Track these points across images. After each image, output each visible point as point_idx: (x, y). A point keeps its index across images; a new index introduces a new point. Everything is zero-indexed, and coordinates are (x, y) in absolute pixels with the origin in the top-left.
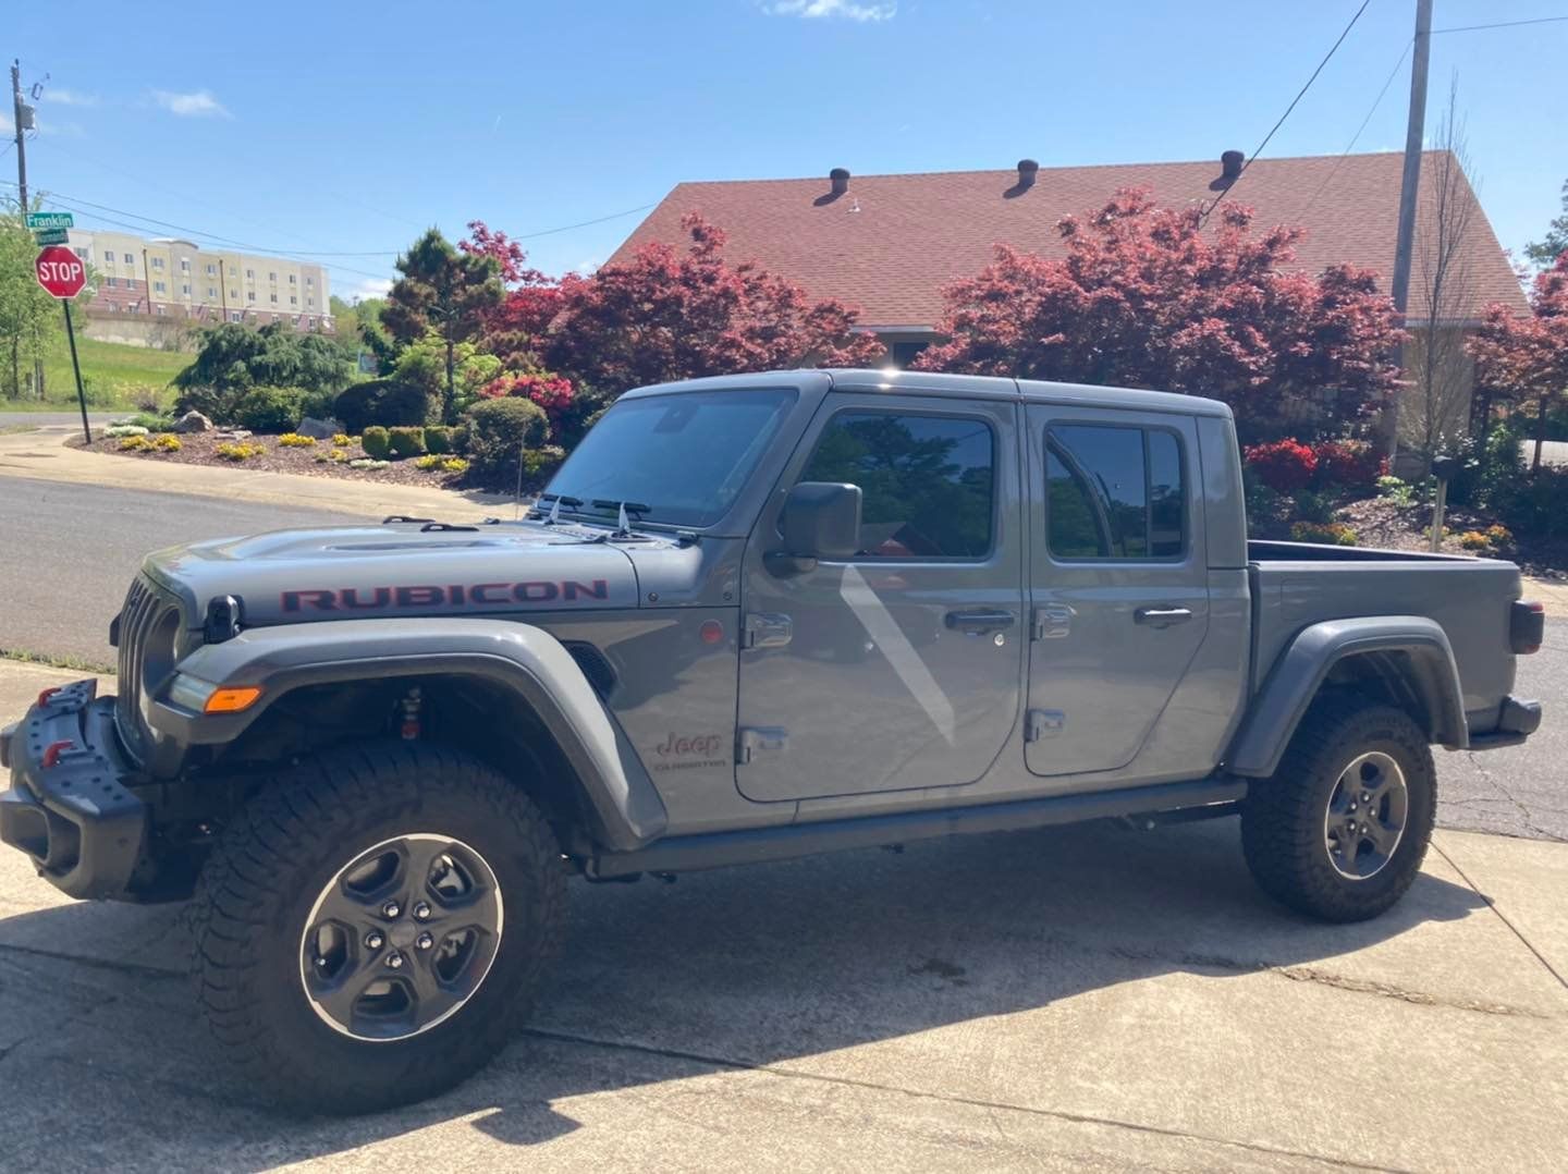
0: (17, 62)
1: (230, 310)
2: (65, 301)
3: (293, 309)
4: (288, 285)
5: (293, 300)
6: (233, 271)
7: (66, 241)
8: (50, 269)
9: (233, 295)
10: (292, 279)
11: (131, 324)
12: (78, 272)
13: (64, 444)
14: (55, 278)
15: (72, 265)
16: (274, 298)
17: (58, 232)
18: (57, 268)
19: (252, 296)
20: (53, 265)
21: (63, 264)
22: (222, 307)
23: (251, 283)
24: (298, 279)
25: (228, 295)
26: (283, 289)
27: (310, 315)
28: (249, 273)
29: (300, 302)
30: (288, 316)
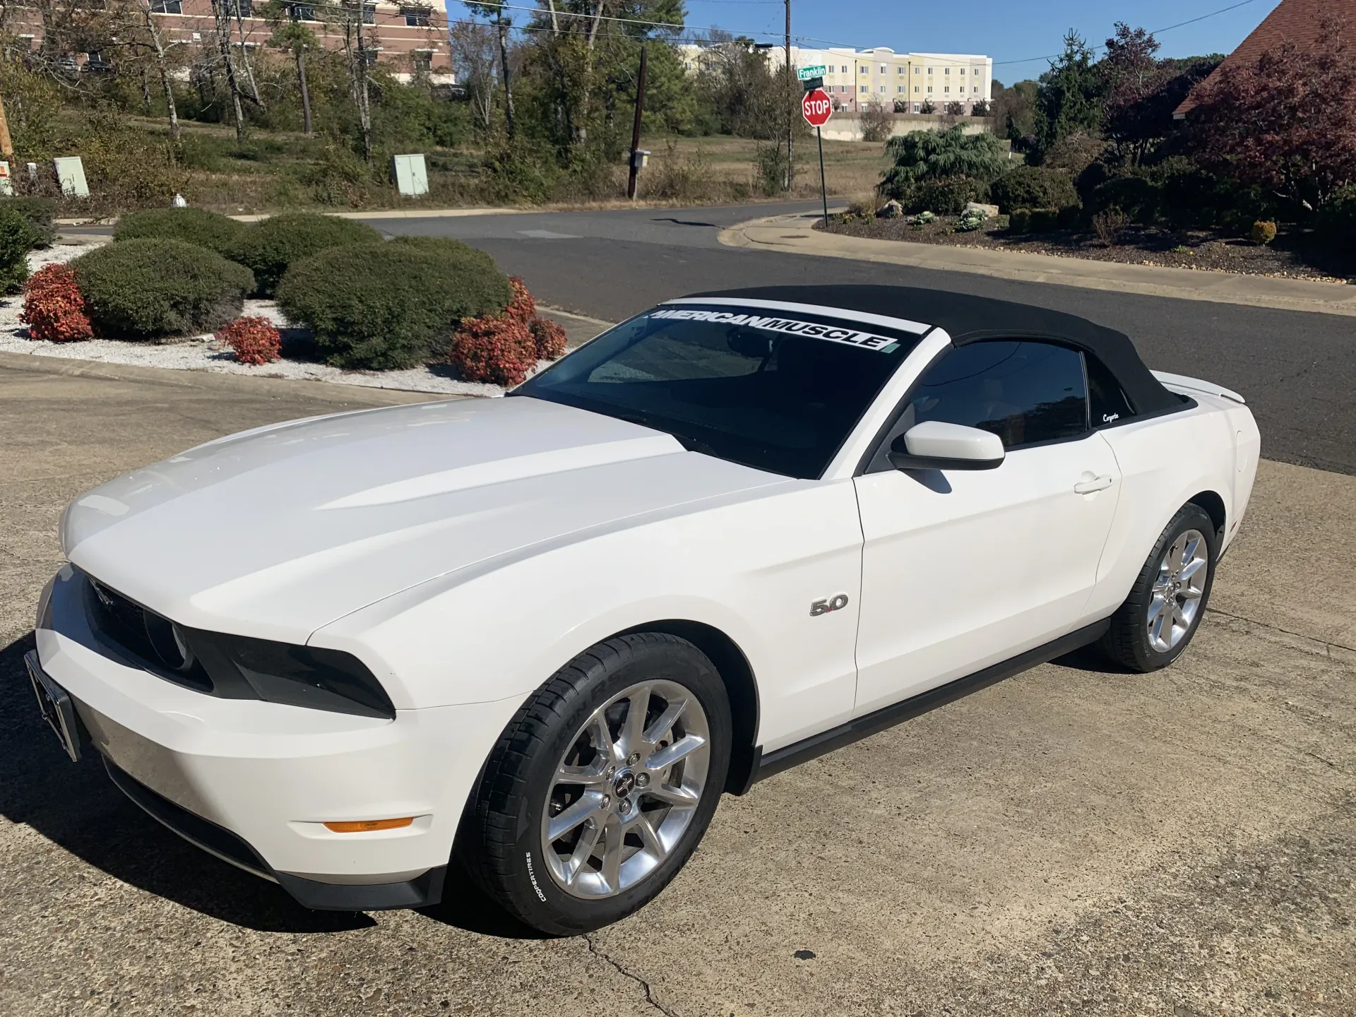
1: (914, 102)
2: (818, 128)
3: (962, 96)
4: (958, 76)
5: (962, 90)
6: (917, 71)
7: (822, 85)
8: (811, 107)
9: (916, 89)
10: (962, 72)
12: (827, 106)
13: (813, 228)
14: (814, 113)
15: (824, 101)
16: (947, 89)
17: (818, 79)
18: (815, 105)
19: (930, 89)
20: (813, 103)
21: (819, 102)
22: (907, 100)
23: (930, 79)
24: (967, 72)
25: (912, 89)
26: (955, 80)
27: (975, 100)
28: (930, 71)
29: (966, 89)
30: (956, 104)
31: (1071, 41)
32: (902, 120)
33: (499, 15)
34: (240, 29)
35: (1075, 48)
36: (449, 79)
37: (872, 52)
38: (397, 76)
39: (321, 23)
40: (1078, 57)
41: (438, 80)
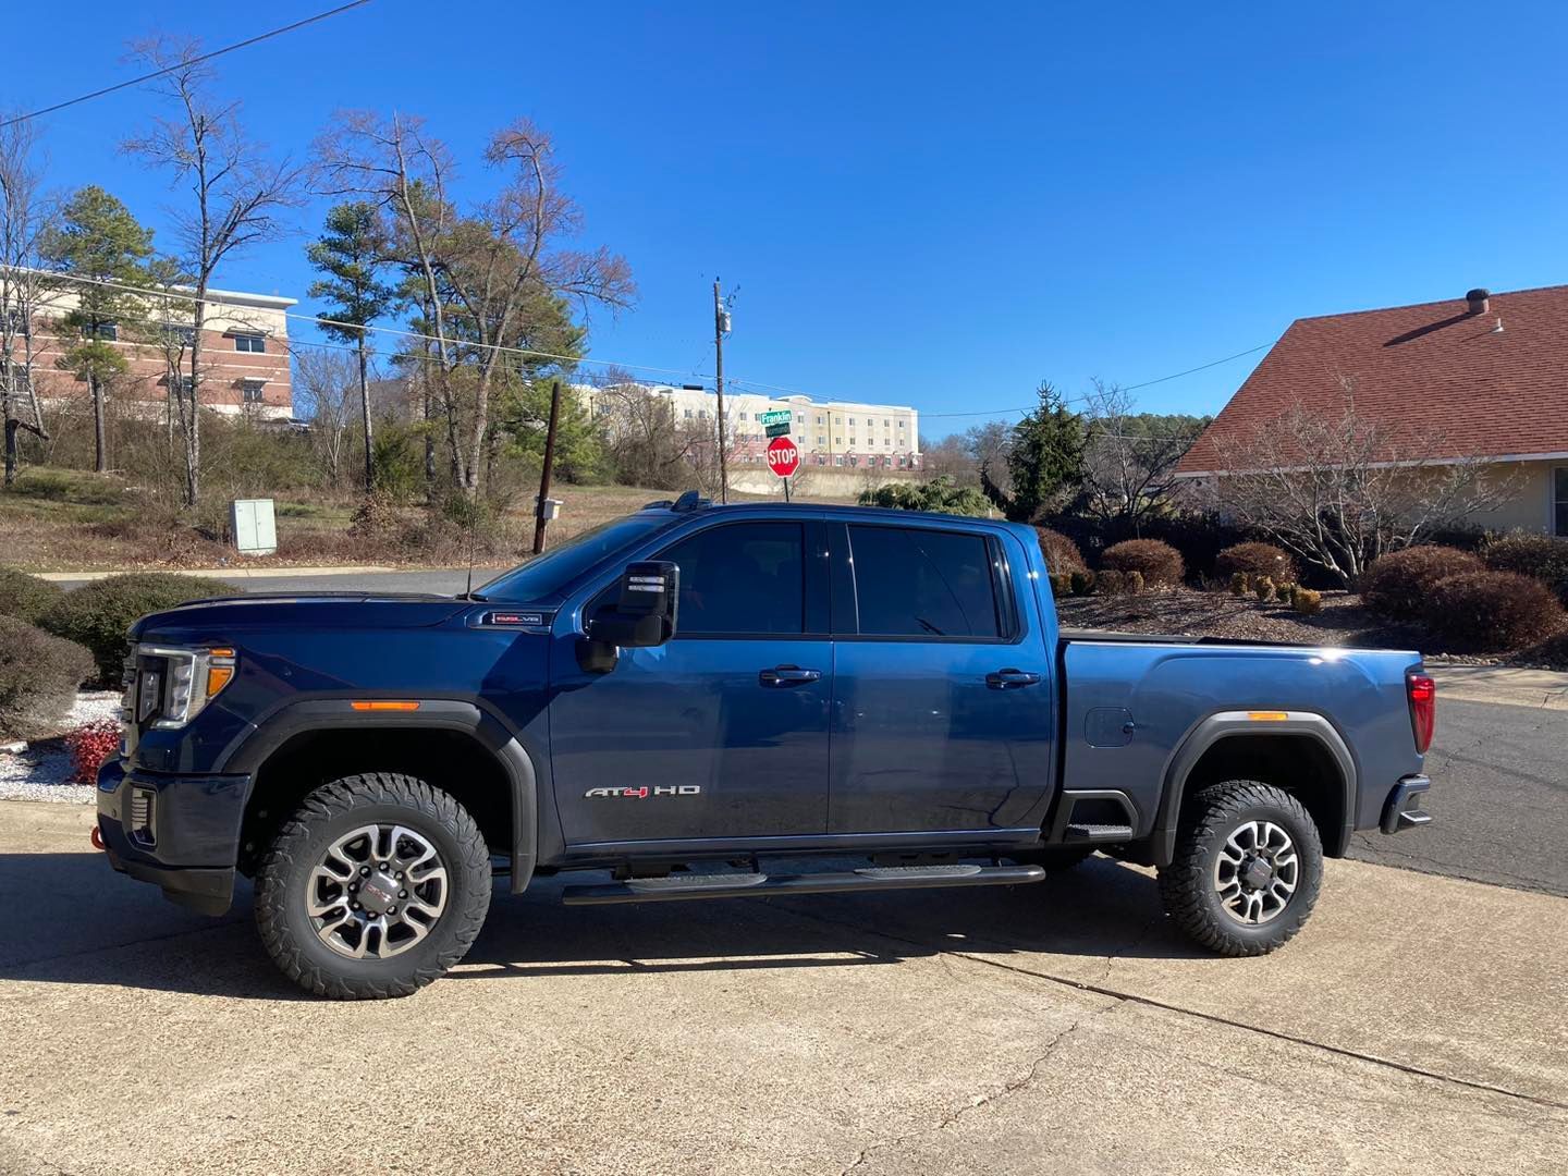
0: (718, 279)
1: (835, 454)
3: (887, 449)
4: (882, 428)
5: (887, 442)
6: (838, 421)
7: (788, 432)
8: (776, 455)
9: (838, 441)
10: (887, 424)
11: (758, 473)
12: (794, 455)
14: (779, 462)
15: (791, 450)
16: (871, 441)
17: (783, 425)
18: (781, 454)
19: (852, 441)
20: (778, 451)
21: (785, 450)
22: (828, 452)
23: (851, 429)
24: (891, 423)
25: (833, 441)
26: (879, 432)
27: (901, 454)
28: (851, 421)
29: (892, 442)
30: (882, 456)
31: (1045, 394)
32: (823, 473)
33: (361, 343)
34: (27, 346)
35: (1051, 401)
36: (286, 413)
37: (787, 400)
38: (220, 408)
39: (132, 344)
40: (1054, 410)
41: (274, 413)
